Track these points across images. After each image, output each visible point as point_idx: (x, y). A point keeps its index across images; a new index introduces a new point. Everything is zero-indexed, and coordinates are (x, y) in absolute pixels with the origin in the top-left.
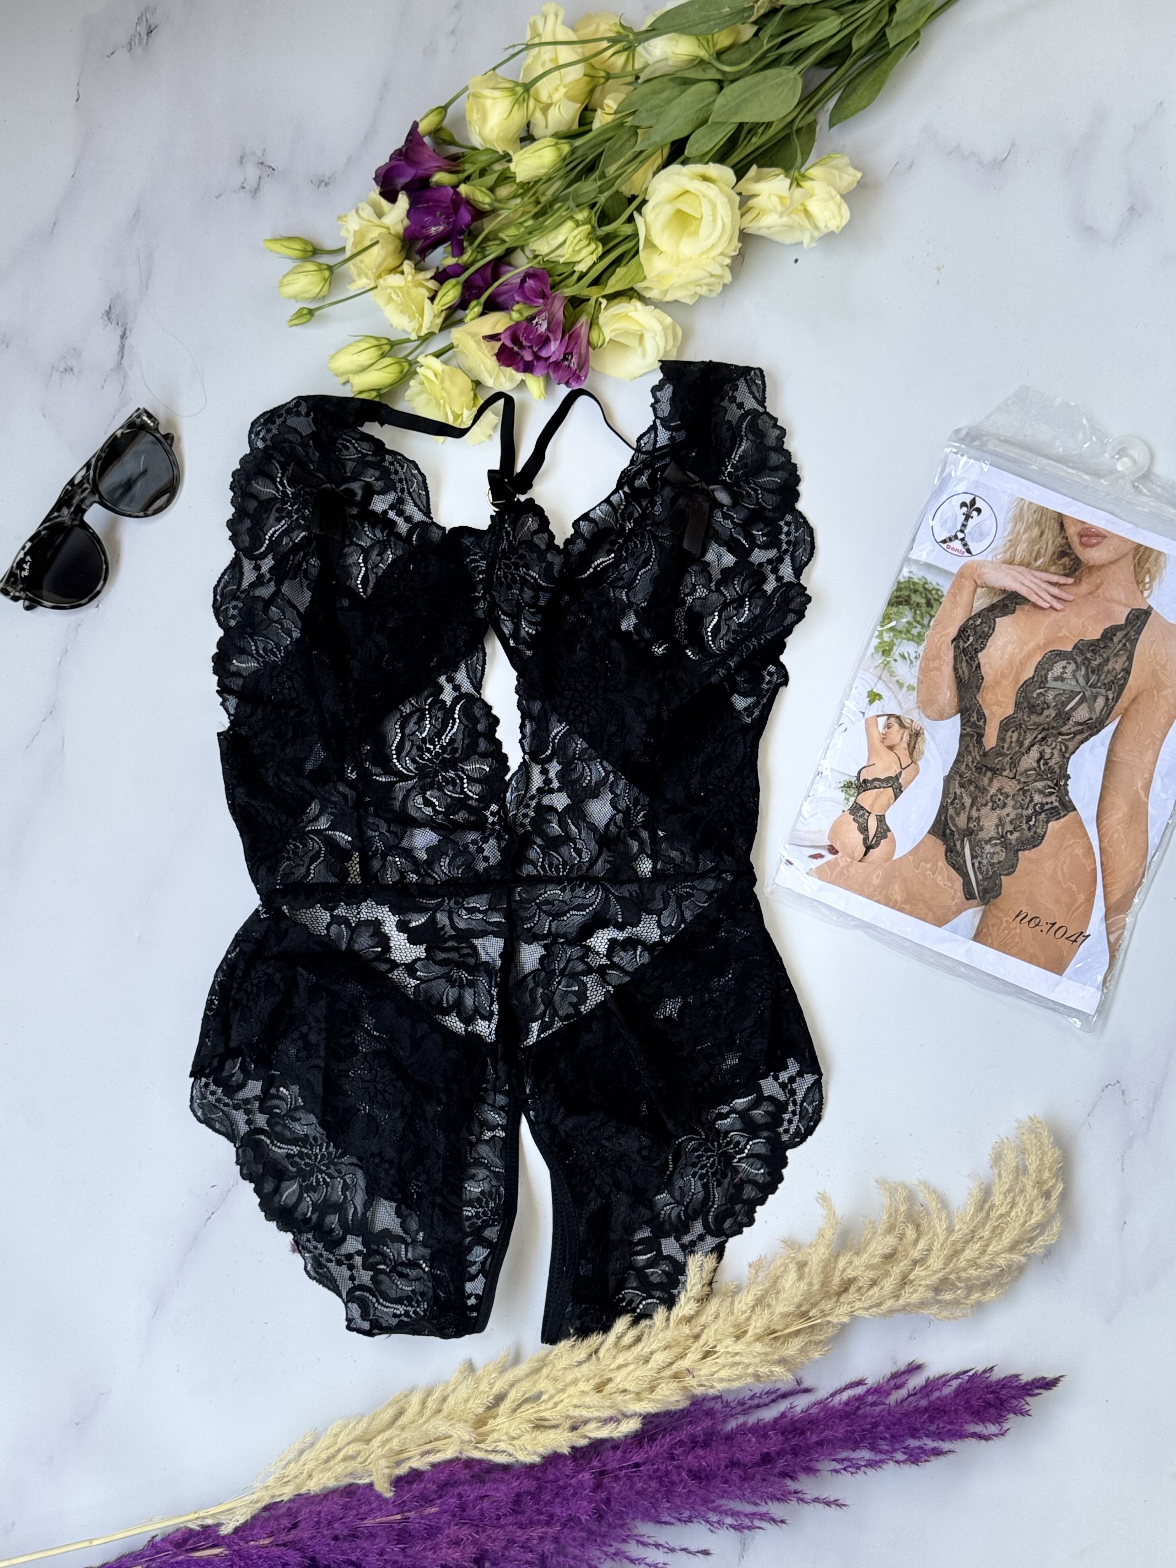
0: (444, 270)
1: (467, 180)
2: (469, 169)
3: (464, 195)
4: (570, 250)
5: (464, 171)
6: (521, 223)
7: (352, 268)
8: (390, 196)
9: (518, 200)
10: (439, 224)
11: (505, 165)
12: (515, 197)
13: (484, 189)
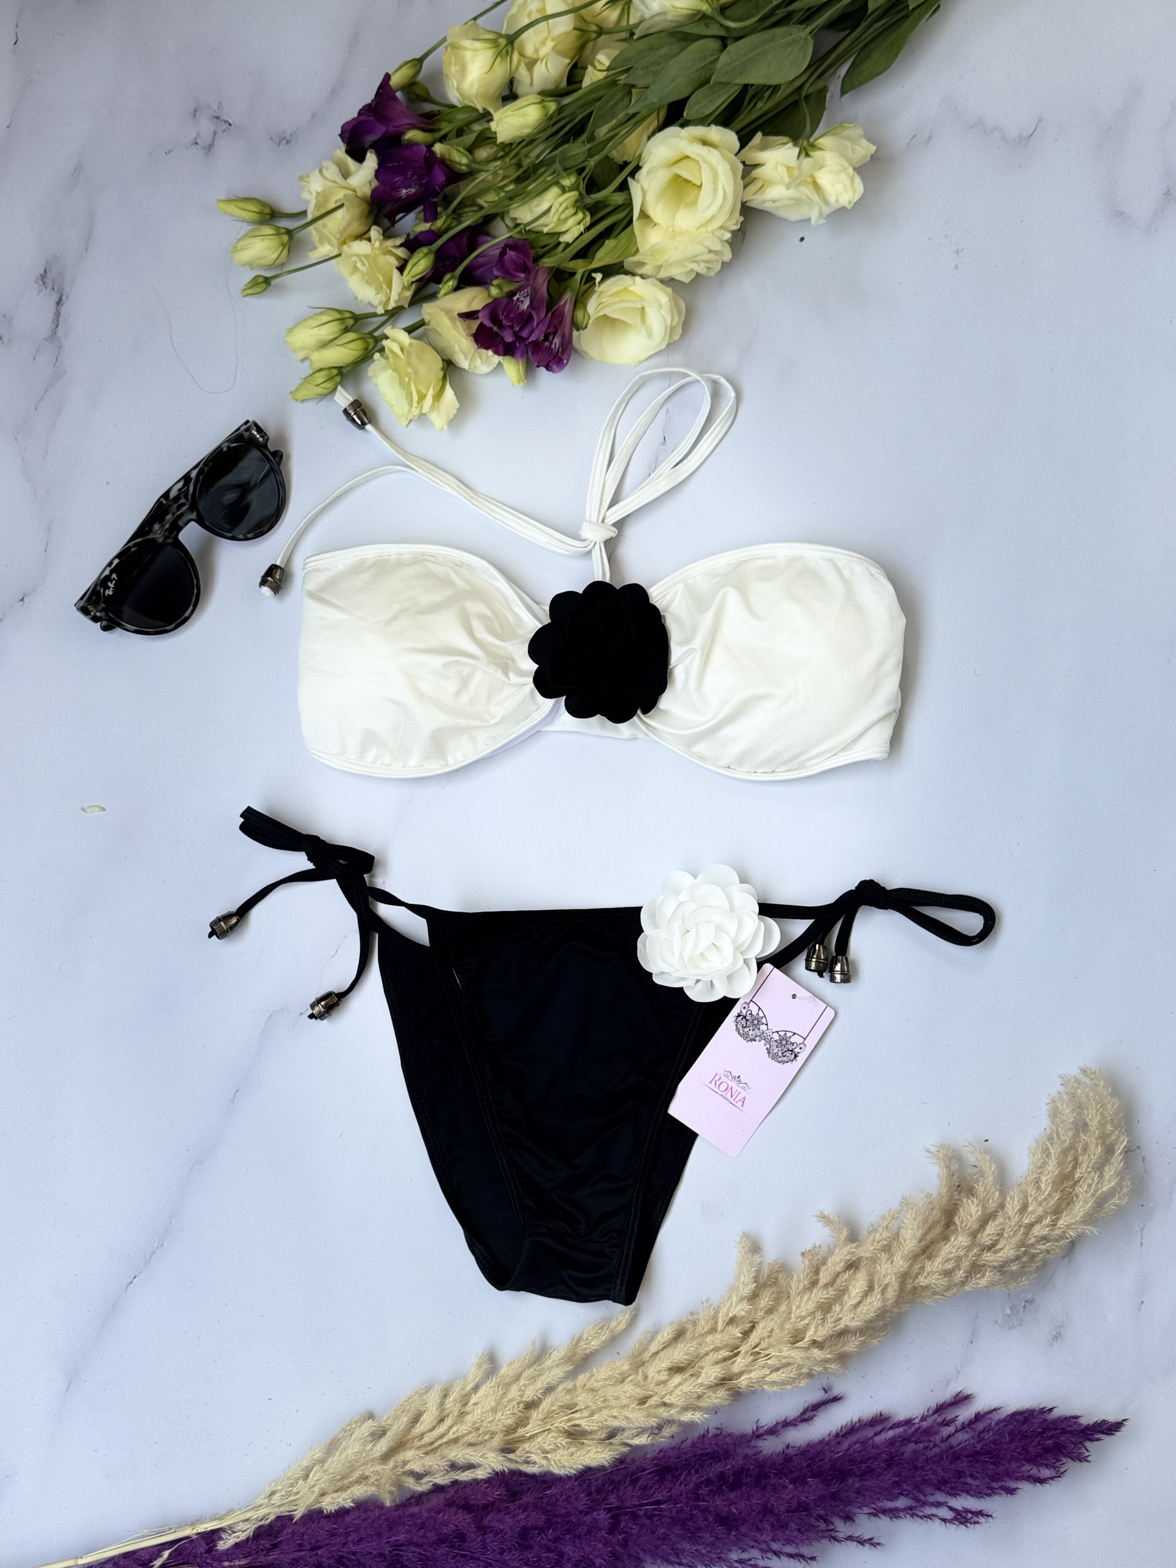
0: (416, 238)
1: (443, 139)
2: (446, 128)
3: (439, 155)
4: (555, 219)
5: (440, 130)
6: (502, 188)
7: (314, 233)
8: (359, 156)
9: (498, 163)
10: (411, 187)
11: (485, 126)
12: (495, 159)
13: (461, 149)
